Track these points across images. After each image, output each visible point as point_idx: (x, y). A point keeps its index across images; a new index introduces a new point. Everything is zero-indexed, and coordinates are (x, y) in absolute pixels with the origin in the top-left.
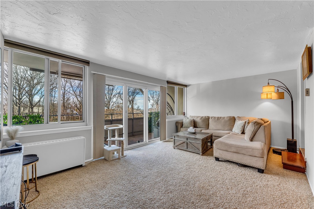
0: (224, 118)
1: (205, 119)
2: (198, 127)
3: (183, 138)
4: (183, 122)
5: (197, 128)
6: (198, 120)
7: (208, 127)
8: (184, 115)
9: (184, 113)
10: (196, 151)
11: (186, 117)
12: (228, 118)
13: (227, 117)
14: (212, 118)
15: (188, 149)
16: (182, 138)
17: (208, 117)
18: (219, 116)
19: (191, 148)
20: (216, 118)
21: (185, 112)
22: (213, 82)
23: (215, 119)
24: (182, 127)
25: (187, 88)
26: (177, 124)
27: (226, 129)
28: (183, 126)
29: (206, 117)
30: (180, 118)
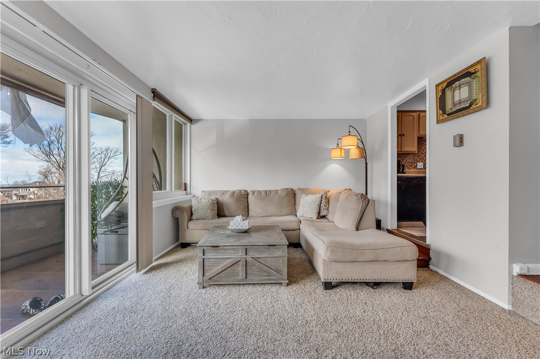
0: (277, 191)
1: (240, 195)
2: (226, 214)
3: (233, 251)
4: (191, 207)
5: (225, 216)
6: (226, 199)
7: (246, 213)
8: (186, 189)
9: (185, 184)
10: (271, 280)
11: (190, 194)
12: (285, 192)
13: (283, 190)
14: (254, 192)
15: (249, 278)
16: (229, 252)
17: (245, 191)
18: (268, 189)
19: (256, 273)
20: (263, 194)
21: (188, 183)
22: (250, 120)
23: (261, 194)
24: (191, 220)
25: (193, 126)
26: (178, 214)
27: (284, 212)
28: (194, 217)
29: (240, 191)
30: (179, 197)
